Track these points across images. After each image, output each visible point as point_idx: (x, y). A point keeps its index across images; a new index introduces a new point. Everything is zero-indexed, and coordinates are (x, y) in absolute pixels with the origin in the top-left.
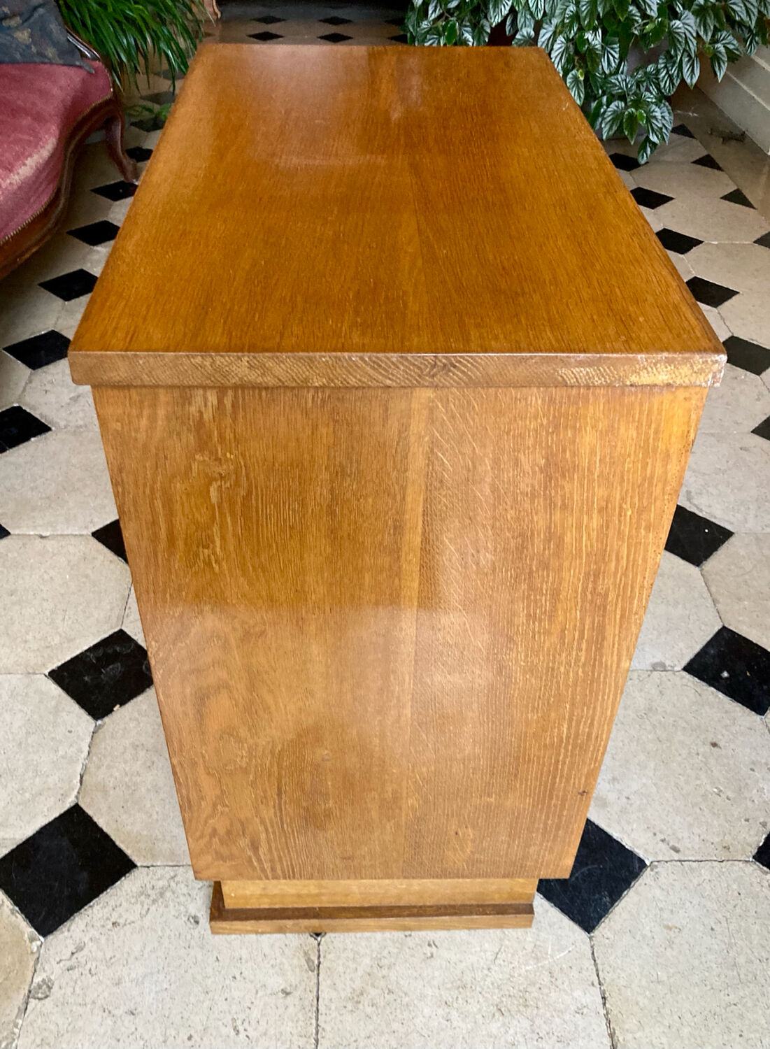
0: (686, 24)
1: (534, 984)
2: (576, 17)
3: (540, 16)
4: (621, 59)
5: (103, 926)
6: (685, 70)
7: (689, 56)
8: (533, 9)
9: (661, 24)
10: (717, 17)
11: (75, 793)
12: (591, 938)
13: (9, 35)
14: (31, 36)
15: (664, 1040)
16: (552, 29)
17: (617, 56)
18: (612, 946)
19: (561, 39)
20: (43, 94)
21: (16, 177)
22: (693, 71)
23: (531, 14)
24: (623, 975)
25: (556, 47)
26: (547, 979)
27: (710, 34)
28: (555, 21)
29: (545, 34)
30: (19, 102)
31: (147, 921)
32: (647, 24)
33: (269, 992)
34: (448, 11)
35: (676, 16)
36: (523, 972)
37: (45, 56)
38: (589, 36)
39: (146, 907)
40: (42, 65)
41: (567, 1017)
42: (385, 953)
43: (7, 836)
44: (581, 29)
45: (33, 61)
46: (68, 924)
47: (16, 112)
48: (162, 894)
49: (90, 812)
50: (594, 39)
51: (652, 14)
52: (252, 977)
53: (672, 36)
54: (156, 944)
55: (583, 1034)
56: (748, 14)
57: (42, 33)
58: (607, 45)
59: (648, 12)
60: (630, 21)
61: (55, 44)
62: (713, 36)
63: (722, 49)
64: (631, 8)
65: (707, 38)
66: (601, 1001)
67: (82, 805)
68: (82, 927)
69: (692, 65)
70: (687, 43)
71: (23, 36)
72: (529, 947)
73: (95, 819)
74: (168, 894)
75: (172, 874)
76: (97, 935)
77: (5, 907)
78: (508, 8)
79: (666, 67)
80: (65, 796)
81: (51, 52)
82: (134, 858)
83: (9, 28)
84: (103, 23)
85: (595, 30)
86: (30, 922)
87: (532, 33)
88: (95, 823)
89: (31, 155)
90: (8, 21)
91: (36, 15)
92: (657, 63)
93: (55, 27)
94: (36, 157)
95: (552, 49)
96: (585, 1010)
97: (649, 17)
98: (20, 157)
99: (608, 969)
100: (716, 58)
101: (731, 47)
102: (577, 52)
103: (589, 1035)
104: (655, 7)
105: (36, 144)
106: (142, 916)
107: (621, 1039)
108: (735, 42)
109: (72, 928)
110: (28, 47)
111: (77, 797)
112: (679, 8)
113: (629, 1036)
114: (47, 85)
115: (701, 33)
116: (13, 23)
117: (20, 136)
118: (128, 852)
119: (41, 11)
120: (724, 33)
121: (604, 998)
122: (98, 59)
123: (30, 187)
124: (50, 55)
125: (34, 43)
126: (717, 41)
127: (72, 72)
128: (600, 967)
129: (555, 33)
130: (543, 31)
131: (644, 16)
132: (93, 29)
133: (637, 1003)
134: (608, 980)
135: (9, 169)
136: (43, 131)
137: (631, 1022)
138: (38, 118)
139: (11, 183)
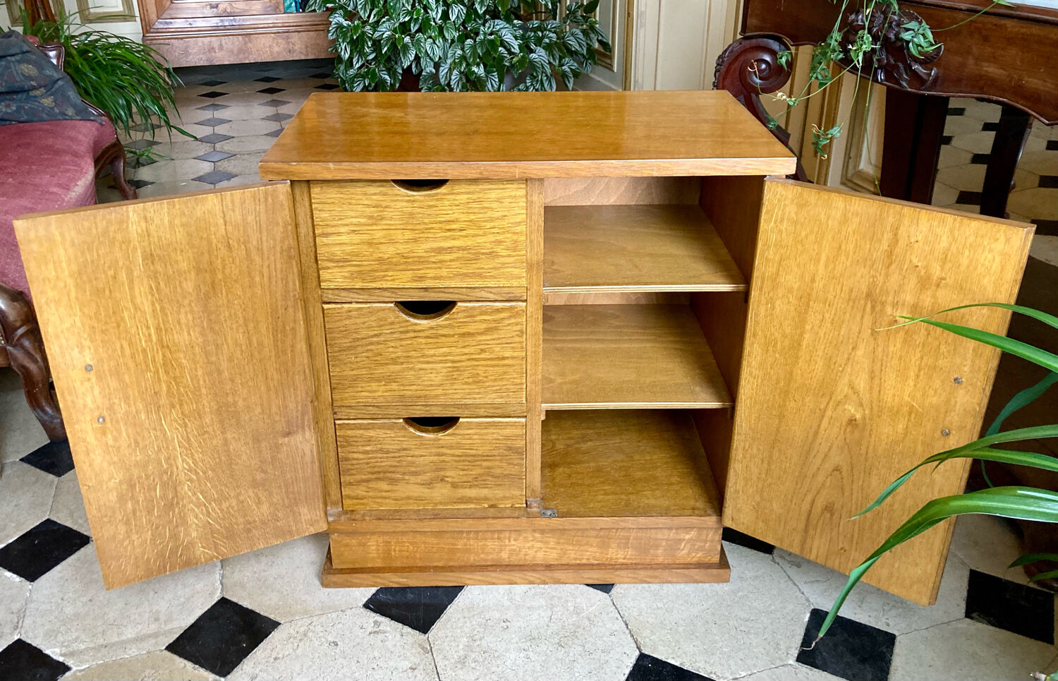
0: (540, 55)
1: (579, 627)
2: (463, 58)
3: (437, 59)
4: (501, 81)
5: (267, 662)
6: (546, 86)
7: (547, 75)
8: (431, 55)
9: (523, 57)
10: (560, 50)
11: (219, 591)
12: (609, 596)
13: (36, 101)
14: (55, 101)
15: (669, 636)
16: (448, 66)
17: (497, 80)
18: (624, 597)
19: (455, 72)
20: (72, 139)
21: (74, 194)
22: (551, 85)
23: (431, 58)
24: (635, 610)
25: (453, 77)
26: (587, 623)
27: (557, 61)
28: (449, 61)
29: (443, 70)
30: (58, 146)
31: (299, 651)
32: (512, 58)
33: (400, 671)
34: (367, 61)
35: (532, 51)
36: (571, 623)
37: (66, 115)
38: (475, 69)
39: (296, 645)
40: (65, 121)
41: (605, 638)
42: (475, 632)
44: (468, 65)
45: (56, 118)
46: (240, 666)
47: (58, 152)
48: (305, 635)
49: (234, 600)
50: (480, 71)
51: (516, 51)
52: (386, 666)
53: (532, 64)
55: (618, 645)
56: (580, 46)
57: (62, 99)
58: (488, 73)
59: (513, 50)
60: (502, 58)
61: (74, 106)
62: (560, 62)
63: (568, 70)
64: (500, 49)
65: (557, 63)
66: (625, 626)
67: (227, 597)
68: (252, 665)
69: (550, 81)
70: (543, 67)
71: (48, 101)
72: (572, 609)
73: (240, 603)
74: (310, 634)
75: (309, 622)
76: (264, 667)
77: (188, 667)
78: (413, 56)
79: (532, 84)
80: (212, 594)
81: (70, 112)
82: (277, 620)
83: (36, 97)
84: (103, 89)
85: (478, 65)
86: (210, 671)
87: (434, 71)
89: (80, 179)
90: (34, 92)
91: (56, 86)
92: (526, 83)
93: (72, 94)
94: (83, 180)
95: (450, 79)
96: (616, 633)
97: (513, 53)
98: (74, 180)
99: (624, 609)
100: (564, 75)
101: (573, 68)
102: (468, 80)
103: (622, 645)
104: (517, 47)
105: (82, 172)
106: (294, 650)
107: (642, 643)
108: (575, 64)
109: (244, 668)
110: (52, 109)
111: (221, 593)
112: (533, 46)
113: (647, 640)
114: (73, 134)
115: (552, 61)
116: (38, 93)
117: (68, 167)
118: (272, 617)
119: (60, 83)
120: (567, 59)
121: (627, 625)
122: (104, 115)
123: (83, 200)
124: (70, 114)
125: (57, 105)
126: (563, 65)
127: (89, 124)
128: (620, 609)
129: (450, 69)
130: (441, 69)
131: (510, 53)
132: (95, 95)
133: (648, 622)
134: (626, 615)
135: (67, 188)
136: (82, 163)
137: (647, 633)
138: (75, 154)
139: (71, 198)
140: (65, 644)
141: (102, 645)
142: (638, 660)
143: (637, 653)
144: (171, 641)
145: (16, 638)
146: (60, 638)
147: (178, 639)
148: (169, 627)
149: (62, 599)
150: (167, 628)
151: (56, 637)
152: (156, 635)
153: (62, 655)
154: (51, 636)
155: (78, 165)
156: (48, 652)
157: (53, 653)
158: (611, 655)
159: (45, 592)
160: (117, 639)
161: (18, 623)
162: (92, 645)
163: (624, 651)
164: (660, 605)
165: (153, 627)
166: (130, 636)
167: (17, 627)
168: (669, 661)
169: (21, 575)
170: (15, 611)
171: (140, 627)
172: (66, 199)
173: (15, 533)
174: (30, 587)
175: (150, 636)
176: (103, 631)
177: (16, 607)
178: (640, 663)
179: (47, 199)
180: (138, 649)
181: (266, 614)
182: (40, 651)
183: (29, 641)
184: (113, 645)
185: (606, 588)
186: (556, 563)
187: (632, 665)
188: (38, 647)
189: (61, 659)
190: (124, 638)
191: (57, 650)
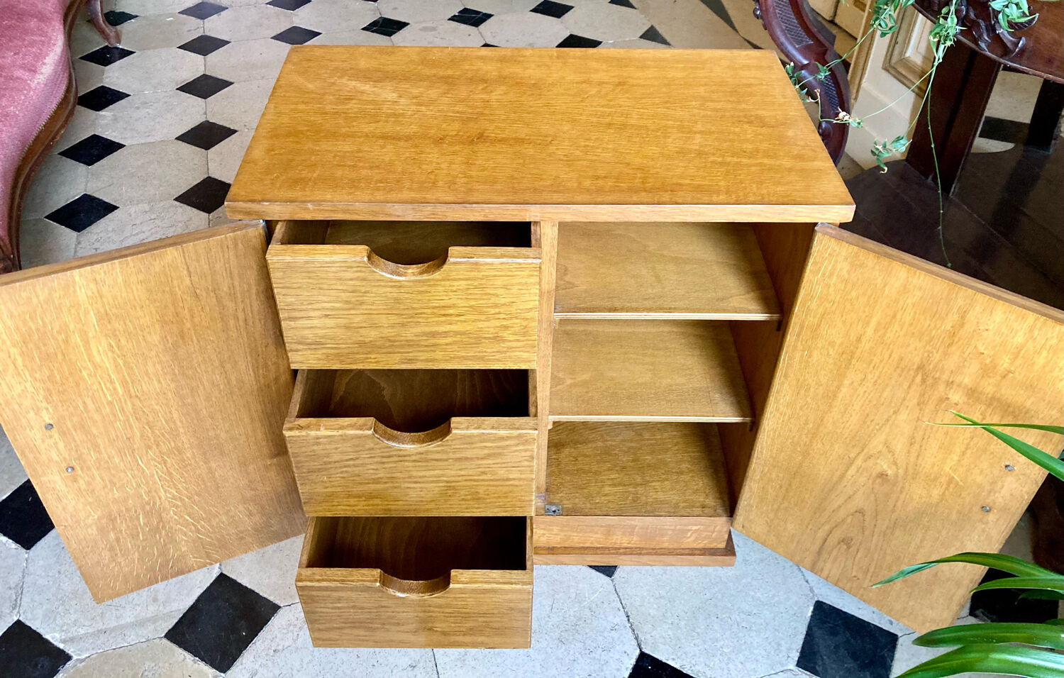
1: (580, 619)
5: (267, 655)
11: (218, 566)
12: (612, 580)
15: (670, 633)
18: (626, 582)
21: (41, 77)
24: (637, 599)
26: (589, 614)
30: (22, 6)
33: (400, 669)
36: (572, 613)
39: (296, 634)
41: (606, 634)
43: (173, 609)
46: (240, 659)
47: (22, 16)
49: (233, 576)
54: (310, 657)
55: (618, 643)
66: (626, 619)
67: (225, 573)
68: (252, 659)
72: (573, 596)
73: (239, 581)
76: (264, 662)
77: (188, 660)
82: (277, 602)
86: (211, 665)
88: (240, 584)
89: (47, 55)
94: (52, 55)
96: (617, 627)
98: (39, 57)
99: (626, 597)
103: (622, 641)
105: (48, 43)
106: (295, 641)
107: (643, 639)
109: (244, 662)
111: (220, 568)
113: (648, 636)
117: (33, 38)
118: (271, 598)
121: (628, 616)
123: (53, 81)
128: (622, 598)
133: (649, 614)
134: (628, 605)
135: (33, 70)
136: (50, 30)
137: (647, 628)
138: (42, 18)
139: (38, 83)
140: (65, 628)
141: (99, 631)
142: (638, 661)
143: (637, 652)
144: (170, 627)
145: (15, 619)
146: (59, 621)
147: (177, 624)
148: (168, 609)
149: (59, 572)
150: (165, 612)
151: (55, 619)
152: (154, 620)
153: (64, 641)
154: (50, 618)
155: (44, 34)
156: (47, 637)
157: (53, 639)
158: (611, 654)
159: (41, 563)
160: (116, 624)
161: (16, 600)
162: (91, 630)
163: (624, 649)
164: (663, 592)
165: (152, 609)
166: (128, 620)
167: (16, 606)
168: (669, 663)
169: (17, 541)
170: (13, 586)
171: (139, 608)
172: (33, 85)
173: (8, 487)
174: (26, 556)
175: (149, 620)
176: (102, 613)
177: (13, 580)
178: (640, 664)
179: (12, 89)
180: (137, 635)
181: (265, 596)
182: (39, 635)
183: (28, 624)
184: (113, 630)
185: (608, 571)
186: (559, 546)
187: (632, 666)
188: (38, 631)
189: (61, 646)
190: (122, 622)
191: (57, 635)
